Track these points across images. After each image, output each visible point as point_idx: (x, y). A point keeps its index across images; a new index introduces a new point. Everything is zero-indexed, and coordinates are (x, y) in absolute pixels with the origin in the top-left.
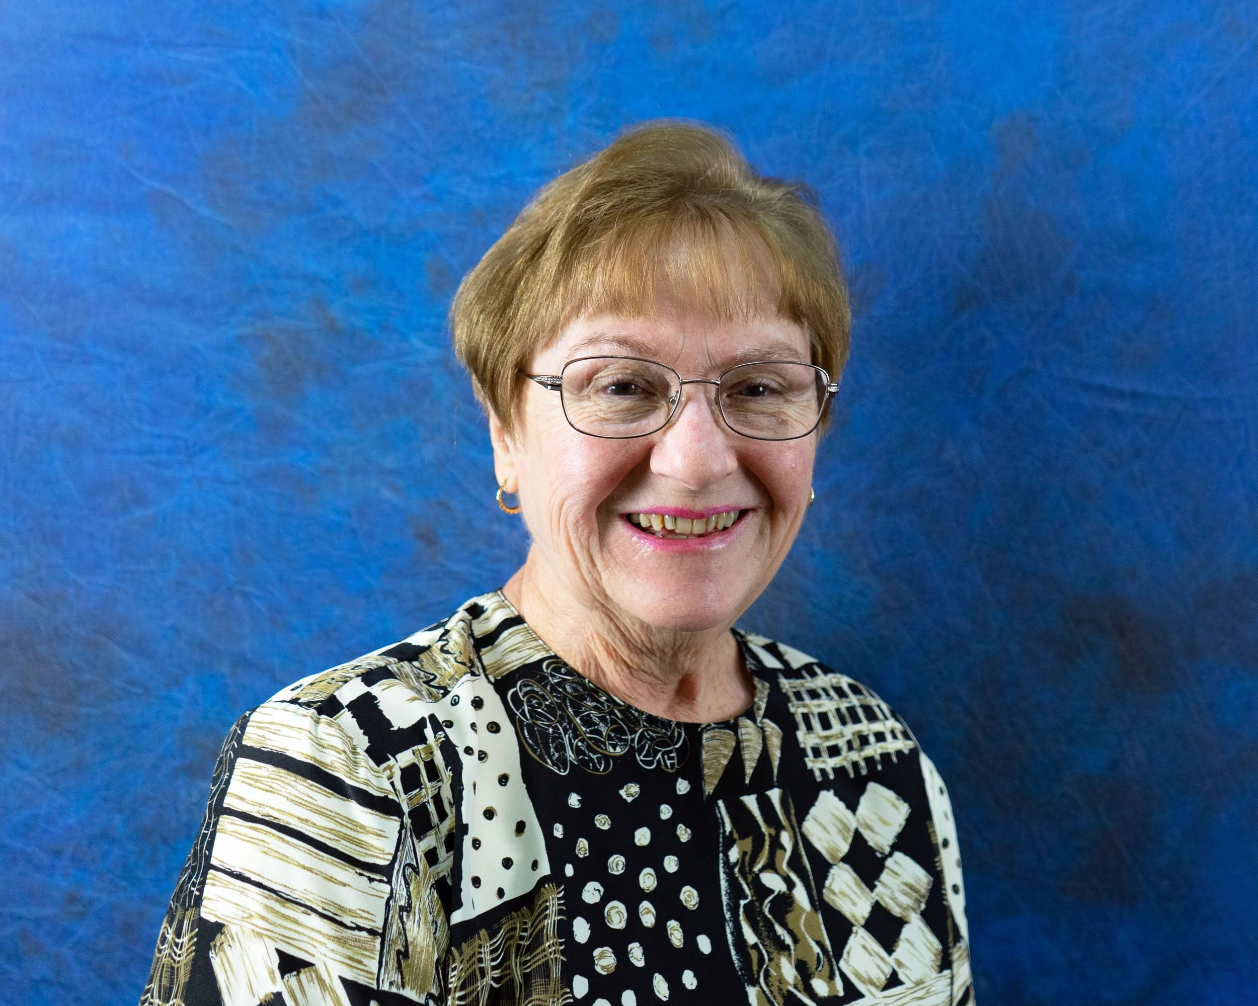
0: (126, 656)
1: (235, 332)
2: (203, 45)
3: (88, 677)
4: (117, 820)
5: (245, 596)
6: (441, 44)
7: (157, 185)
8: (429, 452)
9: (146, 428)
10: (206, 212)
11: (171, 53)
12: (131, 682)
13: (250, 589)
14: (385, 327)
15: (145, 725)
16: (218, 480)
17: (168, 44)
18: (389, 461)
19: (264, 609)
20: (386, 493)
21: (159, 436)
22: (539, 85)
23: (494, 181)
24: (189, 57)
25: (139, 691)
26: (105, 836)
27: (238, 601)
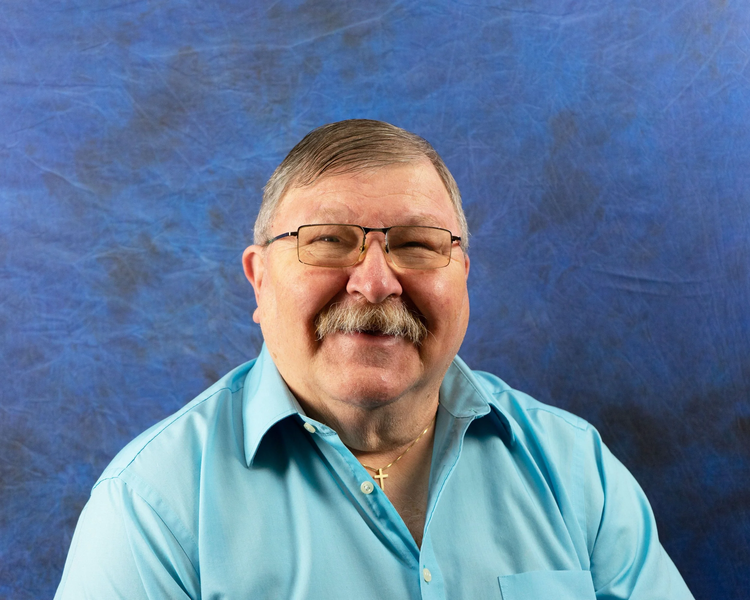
0: (32, 454)
1: (95, 256)
2: (75, 85)
3: (9, 467)
4: (27, 554)
5: (104, 415)
6: (216, 79)
7: (48, 170)
8: (212, 325)
9: (44, 315)
10: (77, 185)
11: (56, 91)
12: (35, 470)
13: (106, 411)
14: (185, 250)
15: (43, 496)
16: (86, 345)
17: (54, 85)
18: (189, 331)
19: (114, 422)
20: (187, 351)
21: (52, 320)
22: (275, 102)
23: (249, 160)
24: (67, 93)
25: (40, 475)
26: (20, 564)
27: (99, 419)
